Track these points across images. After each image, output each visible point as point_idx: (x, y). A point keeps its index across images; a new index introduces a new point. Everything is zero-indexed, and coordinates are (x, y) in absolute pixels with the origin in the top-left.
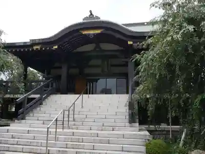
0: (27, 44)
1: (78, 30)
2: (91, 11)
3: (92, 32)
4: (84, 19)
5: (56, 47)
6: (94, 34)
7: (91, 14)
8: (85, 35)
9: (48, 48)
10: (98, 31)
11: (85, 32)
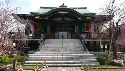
1: (57, 12)
2: (63, 3)
3: (63, 13)
4: (60, 7)
5: (47, 18)
6: (64, 14)
7: (63, 4)
8: (60, 14)
10: (66, 13)
11: (60, 12)
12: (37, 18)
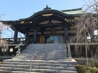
0: (18, 21)
2: (47, 5)
4: (44, 9)
5: (31, 22)
9: (28, 23)
10: (51, 15)
11: (44, 15)
12: (22, 23)
